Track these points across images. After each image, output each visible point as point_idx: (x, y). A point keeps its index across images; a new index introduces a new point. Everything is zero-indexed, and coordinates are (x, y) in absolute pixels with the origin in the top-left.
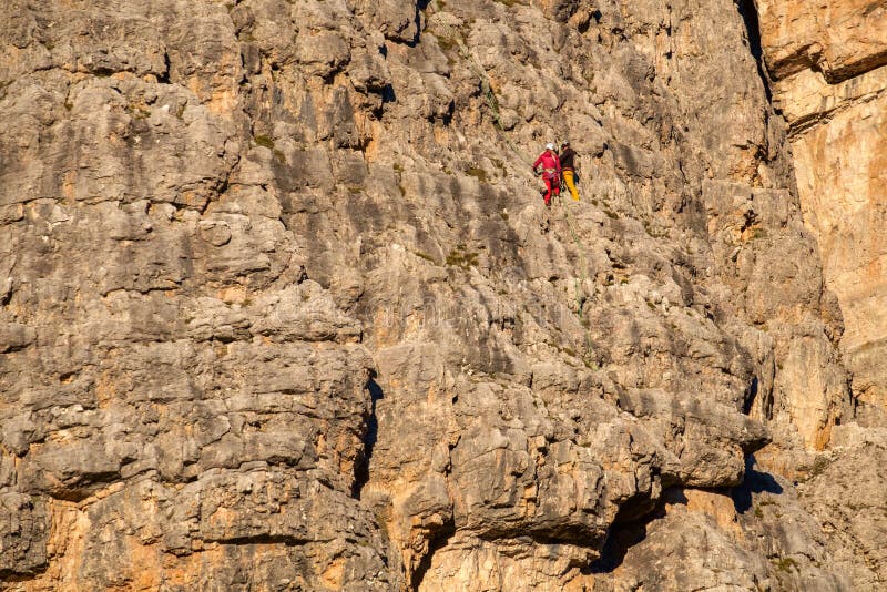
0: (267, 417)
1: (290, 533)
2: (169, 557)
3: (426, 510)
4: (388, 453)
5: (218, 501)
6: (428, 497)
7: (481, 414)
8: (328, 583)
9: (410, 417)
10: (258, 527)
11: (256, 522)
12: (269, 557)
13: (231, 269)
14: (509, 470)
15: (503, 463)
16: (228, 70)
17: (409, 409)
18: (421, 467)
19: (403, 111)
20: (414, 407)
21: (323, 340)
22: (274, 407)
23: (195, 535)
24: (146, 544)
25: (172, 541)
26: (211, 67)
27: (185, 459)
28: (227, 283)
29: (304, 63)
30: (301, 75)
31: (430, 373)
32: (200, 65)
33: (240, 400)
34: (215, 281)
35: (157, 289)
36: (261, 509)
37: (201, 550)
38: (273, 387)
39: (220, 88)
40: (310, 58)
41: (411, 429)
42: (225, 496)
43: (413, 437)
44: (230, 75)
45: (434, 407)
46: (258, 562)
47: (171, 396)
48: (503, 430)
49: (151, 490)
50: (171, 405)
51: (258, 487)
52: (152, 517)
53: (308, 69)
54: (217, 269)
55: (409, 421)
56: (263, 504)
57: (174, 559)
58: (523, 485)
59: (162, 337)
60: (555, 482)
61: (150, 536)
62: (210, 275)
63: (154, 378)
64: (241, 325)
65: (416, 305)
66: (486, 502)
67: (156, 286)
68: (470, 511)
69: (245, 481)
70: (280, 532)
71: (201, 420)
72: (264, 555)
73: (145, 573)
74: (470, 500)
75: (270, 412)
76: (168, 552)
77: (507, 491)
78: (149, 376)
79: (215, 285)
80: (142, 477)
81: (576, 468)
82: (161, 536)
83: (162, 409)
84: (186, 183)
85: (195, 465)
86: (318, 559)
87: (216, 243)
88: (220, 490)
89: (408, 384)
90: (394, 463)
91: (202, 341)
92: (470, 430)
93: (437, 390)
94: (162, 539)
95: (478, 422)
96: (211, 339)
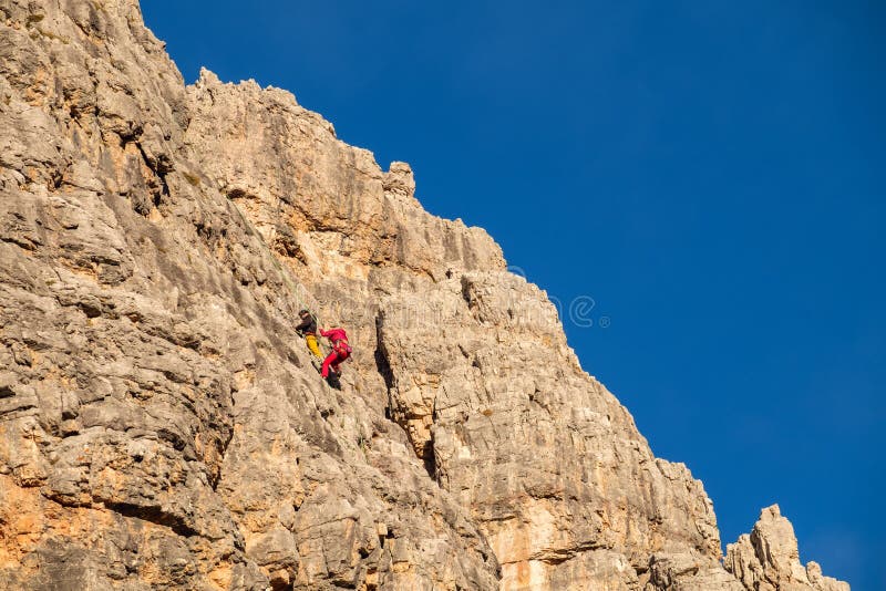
0: (149, 393)
1: (182, 514)
2: (53, 504)
3: (276, 562)
4: (233, 495)
5: (108, 458)
6: (279, 548)
7: (328, 481)
8: (214, 585)
9: (257, 463)
10: (151, 498)
11: (148, 491)
12: (161, 533)
13: (86, 250)
14: (357, 546)
15: (352, 537)
16: (42, 88)
17: (253, 455)
18: (267, 517)
19: (177, 210)
20: (259, 455)
21: (186, 346)
22: (156, 384)
23: (85, 486)
24: (27, 486)
25: (61, 484)
26: (24, 78)
27: (66, 409)
28: (80, 264)
29: (104, 115)
30: (98, 127)
31: (276, 425)
32: (16, 71)
33: (122, 367)
34: (68, 258)
35: (16, 242)
36: (151, 479)
37: (88, 506)
38: (155, 365)
39: (32, 103)
40: (112, 110)
41: (257, 476)
42: (114, 456)
43: (259, 485)
44: (43, 93)
45: (278, 462)
46: (148, 537)
47: (48, 343)
48: (352, 502)
49: (34, 428)
50: (47, 353)
51: (150, 455)
52: (34, 457)
53: (107, 123)
54: (70, 247)
55: (254, 467)
56: (155, 475)
57: (59, 508)
58: (367, 568)
59: (27, 286)
60: (391, 579)
61: (32, 475)
62: (62, 251)
63: (27, 320)
64: (107, 302)
65: (248, 361)
66: (331, 575)
67: (16, 238)
68: (311, 581)
69: (137, 447)
70: (172, 511)
71: (80, 376)
72: (155, 530)
73: (22, 517)
74: (313, 568)
75: (151, 389)
76: (53, 498)
77: (352, 568)
78: (22, 316)
79: (67, 262)
80: (23, 413)
81: (413, 570)
82: (45, 479)
83: (35, 356)
84: (31, 158)
85: (73, 421)
86: (204, 555)
87: (66, 223)
88: (110, 448)
89: (251, 430)
90: (240, 507)
91: (68, 305)
92: (314, 496)
93: (283, 444)
94: (46, 482)
95: (324, 488)
96: (77, 305)
